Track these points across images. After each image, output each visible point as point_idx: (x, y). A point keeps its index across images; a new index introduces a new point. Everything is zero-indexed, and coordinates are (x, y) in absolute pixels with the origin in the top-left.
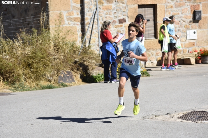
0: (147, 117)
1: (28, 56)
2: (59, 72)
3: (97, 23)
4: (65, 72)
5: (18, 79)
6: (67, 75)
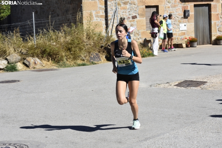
0: (153, 85)
1: (68, 42)
2: (90, 54)
3: (116, 19)
4: (94, 54)
5: (62, 59)
6: (95, 56)
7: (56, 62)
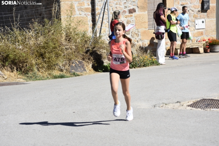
0: (158, 106)
1: (40, 46)
2: (71, 62)
3: (107, 14)
4: (77, 62)
5: (31, 68)
6: (78, 64)
7: (23, 73)
